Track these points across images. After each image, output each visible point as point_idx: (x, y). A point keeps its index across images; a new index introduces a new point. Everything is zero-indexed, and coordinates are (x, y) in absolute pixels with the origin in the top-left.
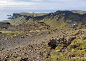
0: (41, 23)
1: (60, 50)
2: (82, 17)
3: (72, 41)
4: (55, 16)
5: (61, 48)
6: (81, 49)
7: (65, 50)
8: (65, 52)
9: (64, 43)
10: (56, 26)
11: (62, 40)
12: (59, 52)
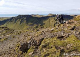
0: (3, 27)
1: (33, 52)
2: (39, 20)
3: (41, 41)
4: (17, 20)
5: (34, 50)
6: (51, 47)
7: (37, 51)
8: (38, 53)
9: (35, 45)
10: (19, 30)
11: (33, 43)
12: (33, 54)
